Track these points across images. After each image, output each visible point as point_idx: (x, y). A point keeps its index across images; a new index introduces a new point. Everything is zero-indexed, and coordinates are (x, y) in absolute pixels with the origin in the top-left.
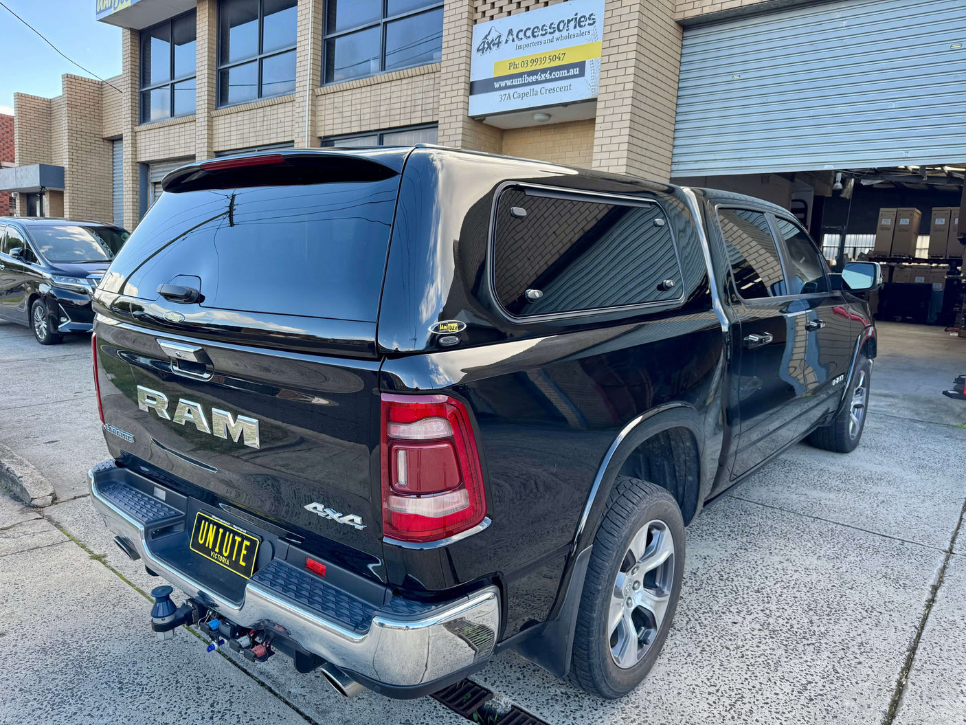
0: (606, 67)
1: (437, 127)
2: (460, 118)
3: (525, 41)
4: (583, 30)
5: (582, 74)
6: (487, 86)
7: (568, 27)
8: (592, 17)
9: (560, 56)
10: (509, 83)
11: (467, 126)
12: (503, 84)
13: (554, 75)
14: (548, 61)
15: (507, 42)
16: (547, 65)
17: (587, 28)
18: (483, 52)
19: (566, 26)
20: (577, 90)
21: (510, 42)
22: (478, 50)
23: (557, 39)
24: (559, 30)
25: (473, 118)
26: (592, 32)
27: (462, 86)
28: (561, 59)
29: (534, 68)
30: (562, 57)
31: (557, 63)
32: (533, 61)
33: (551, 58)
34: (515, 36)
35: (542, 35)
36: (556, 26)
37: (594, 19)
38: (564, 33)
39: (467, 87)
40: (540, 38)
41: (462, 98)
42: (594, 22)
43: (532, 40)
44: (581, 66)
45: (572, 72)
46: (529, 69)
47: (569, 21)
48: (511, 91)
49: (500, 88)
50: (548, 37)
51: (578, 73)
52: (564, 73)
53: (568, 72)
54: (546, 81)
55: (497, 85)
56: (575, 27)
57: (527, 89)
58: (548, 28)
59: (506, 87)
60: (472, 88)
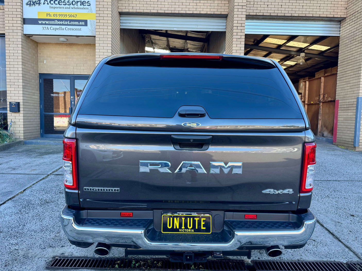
0: (98, 24)
1: (5, 36)
2: (20, 34)
3: (54, 5)
4: (85, 7)
5: (86, 25)
6: (34, 22)
7: (77, 4)
8: (89, 2)
9: (74, 15)
10: (47, 22)
11: (23, 38)
12: (44, 22)
13: (72, 23)
14: (68, 16)
15: (44, 4)
16: (67, 18)
17: (86, 7)
18: (30, 6)
19: (76, 3)
20: (85, 31)
21: (46, 4)
22: (27, 4)
23: (72, 8)
24: (73, 5)
25: (25, 35)
26: (89, 9)
27: (20, 19)
28: (75, 17)
29: (60, 18)
30: (75, 16)
31: (73, 18)
32: (60, 15)
33: (70, 15)
34: (49, 2)
35: (64, 5)
36: (71, 2)
37: (89, 3)
38: (76, 6)
39: (22, 20)
40: (63, 6)
41: (20, 25)
42: (90, 5)
43: (58, 6)
44: (86, 22)
45: (81, 23)
46: (58, 18)
47: (77, 2)
48: (49, 26)
49: (42, 24)
50: (67, 6)
51: (84, 24)
52: (77, 23)
53: (79, 23)
54: (68, 25)
55: (40, 22)
56: (81, 5)
57: (58, 27)
58: (67, 2)
59: (45, 24)
60: (25, 21)
